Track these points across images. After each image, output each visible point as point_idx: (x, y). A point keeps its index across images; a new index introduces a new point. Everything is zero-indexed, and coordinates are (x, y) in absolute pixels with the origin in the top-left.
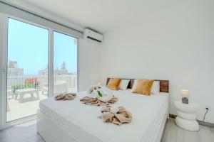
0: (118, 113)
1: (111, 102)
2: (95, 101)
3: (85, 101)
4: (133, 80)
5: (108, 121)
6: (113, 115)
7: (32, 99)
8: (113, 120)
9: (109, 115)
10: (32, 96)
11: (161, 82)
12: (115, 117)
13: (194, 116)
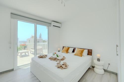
0: (63, 65)
1: (62, 60)
2: (55, 59)
3: (51, 59)
4: (76, 48)
5: (59, 67)
6: (61, 65)
7: (26, 56)
8: (60, 67)
9: (59, 65)
10: (25, 54)
11: (88, 50)
12: (61, 66)
13: (102, 67)
